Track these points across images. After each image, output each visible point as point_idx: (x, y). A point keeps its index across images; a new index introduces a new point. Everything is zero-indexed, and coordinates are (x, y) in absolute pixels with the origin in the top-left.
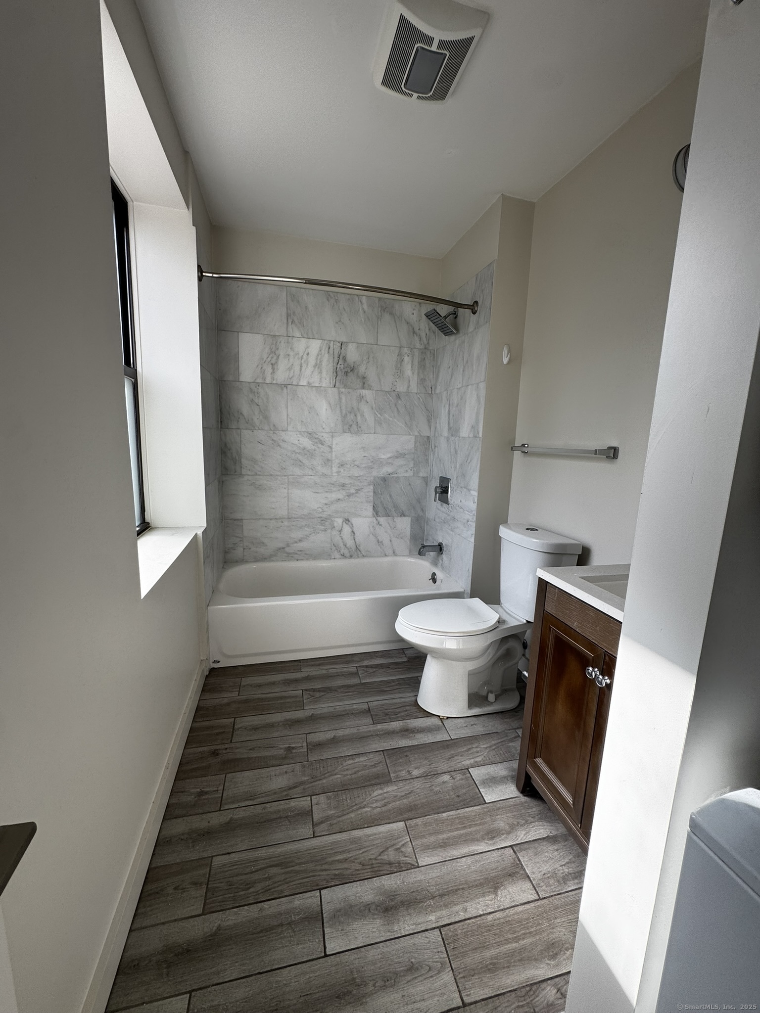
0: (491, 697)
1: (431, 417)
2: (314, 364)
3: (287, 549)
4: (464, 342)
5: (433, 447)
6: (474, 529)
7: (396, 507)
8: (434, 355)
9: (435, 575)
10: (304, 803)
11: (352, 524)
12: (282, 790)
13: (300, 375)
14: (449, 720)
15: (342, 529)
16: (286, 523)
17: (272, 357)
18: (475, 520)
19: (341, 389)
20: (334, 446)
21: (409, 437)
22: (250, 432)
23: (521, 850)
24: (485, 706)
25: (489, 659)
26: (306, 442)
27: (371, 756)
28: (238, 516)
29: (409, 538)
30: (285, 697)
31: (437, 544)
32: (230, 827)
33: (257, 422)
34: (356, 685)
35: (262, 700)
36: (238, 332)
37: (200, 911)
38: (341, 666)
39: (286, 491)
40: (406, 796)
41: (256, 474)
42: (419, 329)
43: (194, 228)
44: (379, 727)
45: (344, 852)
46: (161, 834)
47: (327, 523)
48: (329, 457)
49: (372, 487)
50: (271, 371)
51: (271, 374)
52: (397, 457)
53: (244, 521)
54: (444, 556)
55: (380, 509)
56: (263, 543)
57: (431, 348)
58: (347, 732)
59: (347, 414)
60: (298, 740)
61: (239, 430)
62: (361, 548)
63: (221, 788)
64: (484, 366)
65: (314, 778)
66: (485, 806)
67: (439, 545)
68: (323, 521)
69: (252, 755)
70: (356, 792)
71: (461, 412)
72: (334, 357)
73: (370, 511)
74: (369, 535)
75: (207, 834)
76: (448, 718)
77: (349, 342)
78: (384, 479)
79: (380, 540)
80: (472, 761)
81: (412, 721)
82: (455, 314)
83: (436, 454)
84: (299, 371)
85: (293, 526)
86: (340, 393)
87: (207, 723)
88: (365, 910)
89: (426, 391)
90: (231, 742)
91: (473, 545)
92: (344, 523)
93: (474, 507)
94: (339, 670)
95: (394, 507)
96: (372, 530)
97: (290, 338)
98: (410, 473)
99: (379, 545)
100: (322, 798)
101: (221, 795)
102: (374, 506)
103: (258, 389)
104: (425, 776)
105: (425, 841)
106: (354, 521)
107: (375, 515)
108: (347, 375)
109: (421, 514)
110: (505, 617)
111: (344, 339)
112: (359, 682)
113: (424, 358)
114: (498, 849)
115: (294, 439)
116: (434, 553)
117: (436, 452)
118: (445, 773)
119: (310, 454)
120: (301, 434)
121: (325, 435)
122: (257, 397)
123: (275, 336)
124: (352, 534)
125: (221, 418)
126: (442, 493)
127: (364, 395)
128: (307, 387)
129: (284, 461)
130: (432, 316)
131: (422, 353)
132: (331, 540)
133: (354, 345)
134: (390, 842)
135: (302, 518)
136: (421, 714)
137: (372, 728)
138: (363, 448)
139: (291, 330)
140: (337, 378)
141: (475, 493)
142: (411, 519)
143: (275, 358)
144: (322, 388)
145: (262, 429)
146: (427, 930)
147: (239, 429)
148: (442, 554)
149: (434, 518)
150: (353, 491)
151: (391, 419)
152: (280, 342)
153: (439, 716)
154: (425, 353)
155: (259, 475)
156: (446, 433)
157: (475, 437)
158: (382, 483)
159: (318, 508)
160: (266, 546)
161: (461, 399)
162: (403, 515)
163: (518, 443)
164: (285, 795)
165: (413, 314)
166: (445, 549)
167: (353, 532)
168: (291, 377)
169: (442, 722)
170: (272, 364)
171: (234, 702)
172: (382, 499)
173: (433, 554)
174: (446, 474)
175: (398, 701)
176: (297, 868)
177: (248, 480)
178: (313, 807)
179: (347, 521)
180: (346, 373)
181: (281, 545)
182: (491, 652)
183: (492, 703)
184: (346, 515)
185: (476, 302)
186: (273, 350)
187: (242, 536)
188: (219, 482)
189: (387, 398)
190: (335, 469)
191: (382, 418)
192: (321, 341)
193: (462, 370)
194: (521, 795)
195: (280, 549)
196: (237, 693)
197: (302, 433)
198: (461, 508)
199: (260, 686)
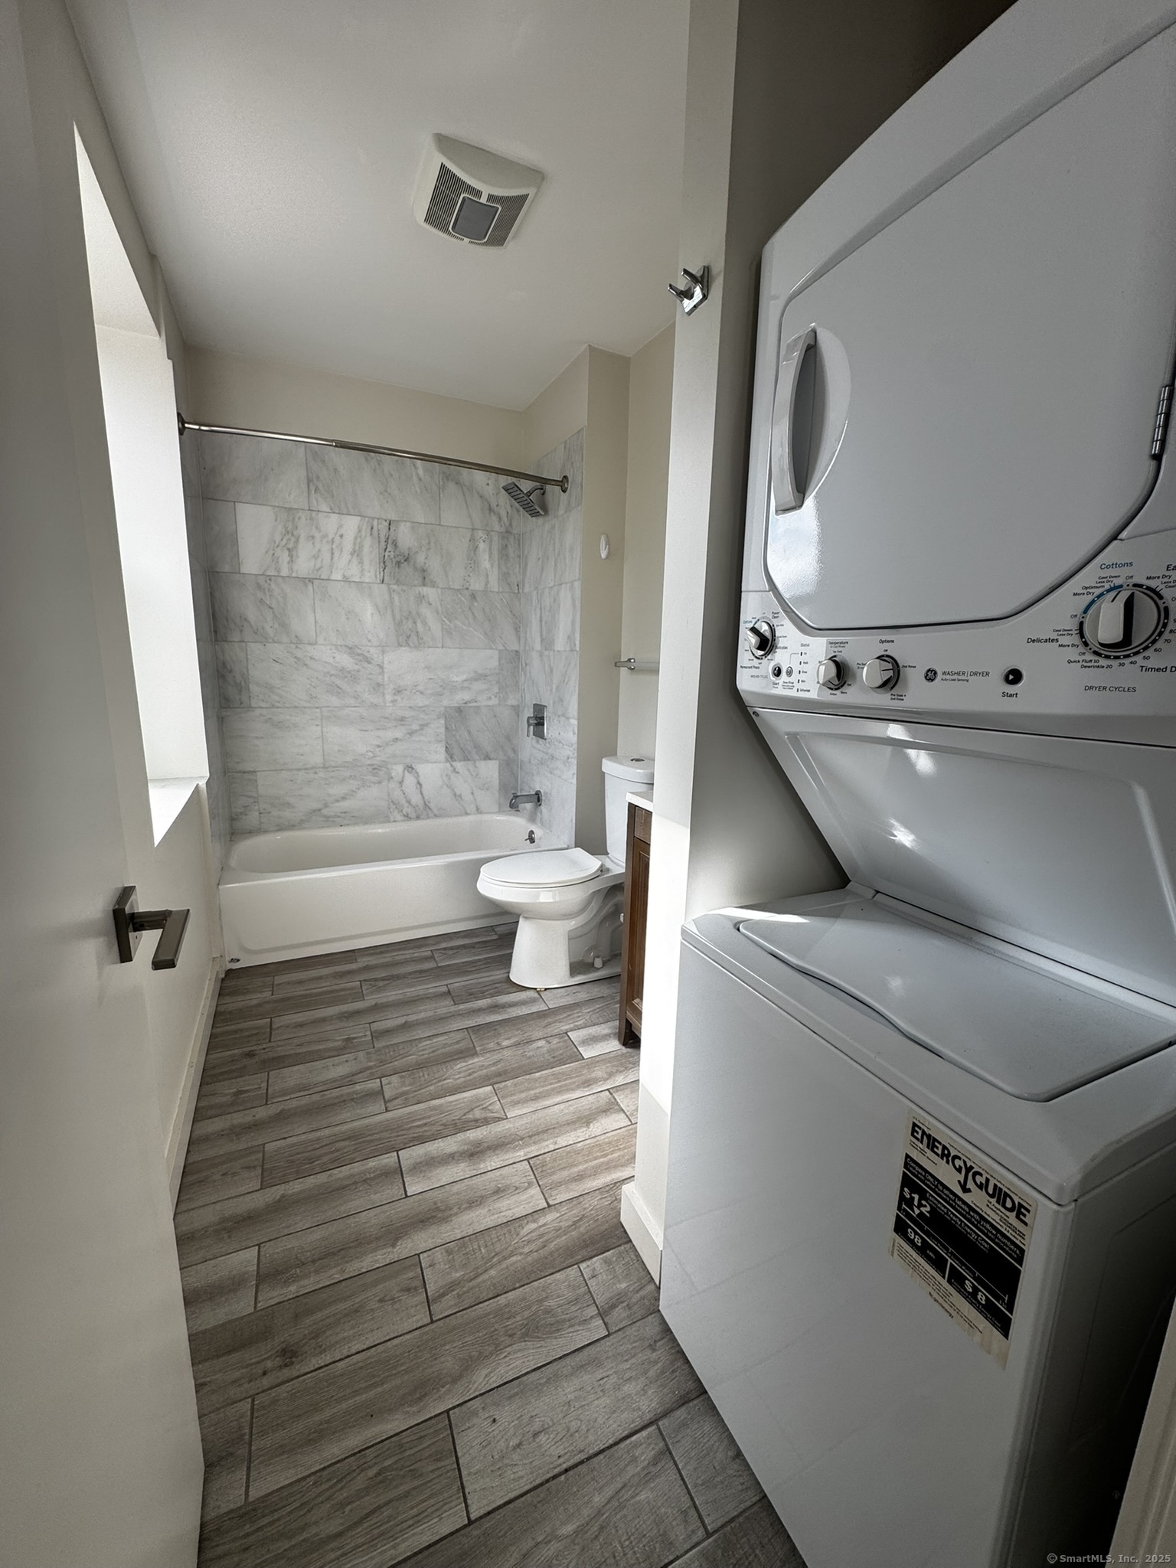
0: (598, 963)
1: (519, 626)
2: (351, 550)
3: (325, 812)
4: (554, 527)
5: (524, 665)
6: (575, 767)
7: (477, 747)
8: (519, 540)
9: (533, 833)
10: (374, 1084)
11: (418, 773)
12: (343, 1077)
13: (331, 566)
14: (547, 992)
15: (403, 780)
16: (321, 774)
17: (289, 539)
18: (576, 755)
19: (392, 586)
20: (386, 665)
21: (489, 652)
22: (260, 646)
23: (617, 1091)
24: (590, 973)
25: (592, 915)
26: (346, 661)
27: (453, 1034)
28: (248, 766)
29: (498, 788)
30: (337, 991)
31: (534, 793)
32: (282, 1117)
33: (271, 632)
34: (432, 969)
35: (305, 996)
36: (234, 502)
37: (259, 1187)
38: (411, 951)
39: (319, 728)
40: (494, 1064)
41: (273, 706)
42: (497, 506)
43: (170, 362)
44: (462, 1007)
45: (423, 1118)
46: (193, 1135)
47: (381, 773)
48: (380, 680)
49: (442, 721)
50: (288, 559)
51: (289, 563)
52: (476, 680)
53: (258, 774)
54: (542, 807)
55: (456, 751)
56: (288, 804)
57: (514, 532)
58: (422, 1015)
59: (402, 621)
60: (359, 1030)
61: (244, 644)
62: (432, 805)
63: (264, 1085)
64: (578, 561)
65: (383, 1062)
66: (583, 1061)
67: (536, 794)
68: (375, 769)
69: (298, 1051)
70: (435, 1069)
71: (554, 618)
72: (379, 542)
73: (442, 755)
74: (442, 787)
75: (256, 1126)
76: (546, 989)
77: (401, 521)
78: (459, 710)
79: (458, 793)
80: (572, 1026)
81: (502, 997)
82: (542, 489)
83: (528, 674)
84: (329, 560)
85: (332, 777)
86: (390, 592)
87: (233, 1027)
88: (450, 1158)
89: (511, 589)
90: (270, 1041)
91: (575, 788)
92: (406, 772)
93: (574, 739)
94: (408, 956)
95: (476, 747)
96: (446, 779)
97: (314, 514)
98: (494, 701)
99: (457, 800)
100: (394, 1079)
101: (265, 1091)
102: (446, 747)
103: (269, 584)
104: (517, 1044)
105: (514, 1098)
106: (421, 768)
107: (449, 759)
108: (399, 567)
109: (511, 754)
110: (609, 864)
111: (393, 516)
112: (435, 965)
113: (506, 546)
114: (594, 1094)
115: (327, 655)
116: (530, 804)
117: (528, 671)
118: (540, 1039)
119: (353, 677)
120: (337, 649)
121: (372, 650)
122: (268, 597)
123: (291, 509)
124: (418, 786)
125: (215, 626)
126: (537, 724)
127: (425, 594)
128: (343, 583)
129: (314, 687)
130: (511, 490)
131: (503, 537)
132: (389, 795)
133: (408, 524)
134: (477, 1103)
135: (345, 767)
136: (514, 989)
137: (453, 1009)
138: (428, 668)
139: (315, 502)
140: (385, 571)
141: (574, 722)
142: (500, 763)
143: (293, 539)
144: (364, 585)
145: (279, 642)
146: (514, 1163)
147: (242, 641)
148: (540, 805)
149: (530, 760)
150: (415, 727)
151: (465, 628)
152: (299, 518)
153: (536, 989)
154: (507, 538)
155: (278, 707)
156: (538, 646)
157: (572, 650)
158: (457, 714)
159: (367, 751)
160: (294, 807)
161: (554, 601)
162: (487, 758)
163: (624, 659)
164: (350, 1080)
165: (488, 484)
166: (543, 798)
167: (419, 783)
168: (317, 567)
169: (539, 994)
170: (288, 549)
171: (268, 1002)
172: (458, 737)
173: (529, 806)
174: (541, 700)
175: (486, 979)
176: (369, 1138)
177: (261, 714)
178: (384, 1087)
179: (410, 768)
180: (399, 563)
181: (316, 806)
182: (594, 906)
183: (598, 969)
184: (408, 761)
185: (565, 477)
186: (289, 529)
187: (256, 795)
188: (218, 717)
189: (459, 599)
190: (389, 698)
191: (452, 626)
192: (360, 518)
193: (553, 564)
194: (623, 1048)
195: (314, 811)
196: (271, 993)
197: (339, 647)
198: (560, 742)
199: (300, 982)
